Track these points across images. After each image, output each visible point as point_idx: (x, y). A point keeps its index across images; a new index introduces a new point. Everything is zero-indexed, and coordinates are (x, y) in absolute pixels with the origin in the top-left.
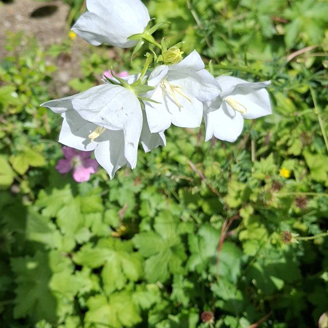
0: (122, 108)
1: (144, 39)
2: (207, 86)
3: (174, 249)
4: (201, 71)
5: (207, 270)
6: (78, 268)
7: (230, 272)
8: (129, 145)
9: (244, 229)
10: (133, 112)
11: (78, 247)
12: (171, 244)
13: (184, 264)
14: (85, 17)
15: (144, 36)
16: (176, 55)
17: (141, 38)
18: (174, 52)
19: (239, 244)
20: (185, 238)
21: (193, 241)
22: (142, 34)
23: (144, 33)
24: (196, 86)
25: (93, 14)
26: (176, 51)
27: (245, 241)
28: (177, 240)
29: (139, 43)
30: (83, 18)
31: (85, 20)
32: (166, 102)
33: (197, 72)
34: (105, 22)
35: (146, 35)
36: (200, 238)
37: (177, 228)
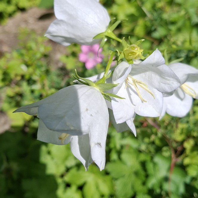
0: (87, 110)
1: (107, 37)
2: (166, 79)
3: (136, 174)
4: (161, 66)
5: (161, 187)
6: (68, 185)
7: (178, 188)
8: (96, 146)
9: (187, 156)
10: (98, 112)
11: (68, 170)
12: (134, 170)
13: (144, 183)
14: (55, 24)
15: (106, 34)
16: (136, 53)
17: (104, 36)
18: (134, 51)
19: (183, 168)
20: (143, 164)
21: (150, 166)
22: (105, 33)
23: (106, 31)
24: (156, 78)
25: (62, 21)
26: (136, 49)
27: (188, 166)
28: (138, 167)
29: (103, 40)
30: (54, 25)
31: (54, 26)
32: (130, 95)
33: (158, 67)
34: (72, 26)
35: (108, 33)
36: (155, 164)
37: (137, 157)
